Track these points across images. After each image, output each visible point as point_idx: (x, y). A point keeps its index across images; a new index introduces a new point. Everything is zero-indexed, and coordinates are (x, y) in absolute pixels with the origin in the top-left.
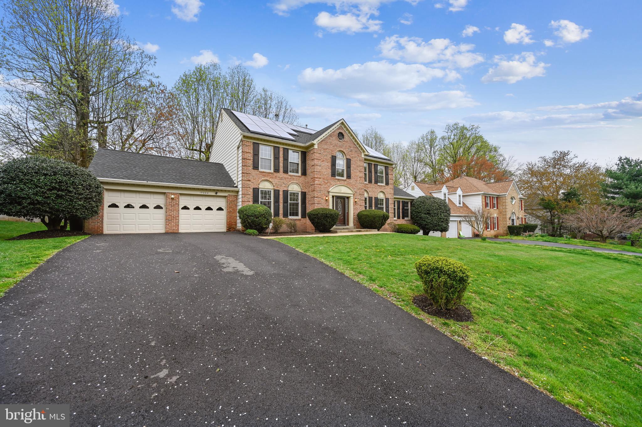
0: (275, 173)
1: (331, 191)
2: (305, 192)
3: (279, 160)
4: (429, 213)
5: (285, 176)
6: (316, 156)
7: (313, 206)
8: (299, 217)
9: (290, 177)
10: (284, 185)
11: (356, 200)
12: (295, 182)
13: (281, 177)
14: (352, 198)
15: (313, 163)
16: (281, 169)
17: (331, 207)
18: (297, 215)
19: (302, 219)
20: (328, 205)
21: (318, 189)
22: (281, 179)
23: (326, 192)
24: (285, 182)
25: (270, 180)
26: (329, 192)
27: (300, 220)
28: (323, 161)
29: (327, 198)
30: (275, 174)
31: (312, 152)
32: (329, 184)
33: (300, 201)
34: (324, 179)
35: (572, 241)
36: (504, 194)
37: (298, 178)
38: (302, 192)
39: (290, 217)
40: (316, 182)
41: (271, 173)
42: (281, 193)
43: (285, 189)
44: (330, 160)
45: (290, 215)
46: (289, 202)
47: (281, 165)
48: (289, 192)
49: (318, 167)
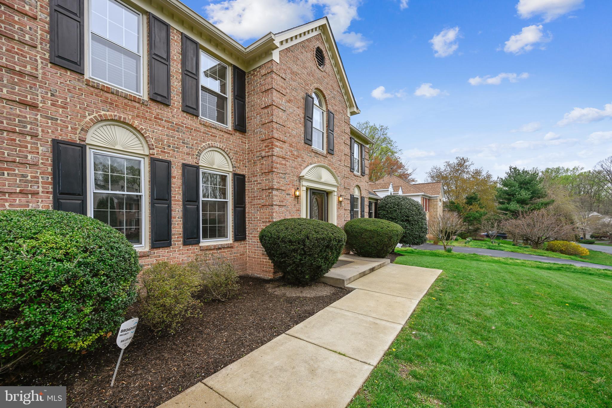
0: (153, 105)
1: (306, 177)
2: (244, 176)
3: (168, 66)
4: (408, 220)
5: (189, 121)
6: (277, 82)
7: (267, 211)
8: (229, 240)
9: (203, 129)
10: (186, 150)
11: (341, 199)
12: (218, 144)
13: (175, 121)
14: (336, 194)
15: (266, 100)
16: (176, 99)
17: (304, 214)
18: (222, 234)
19: (236, 244)
20: (299, 210)
21: (278, 168)
22: (177, 128)
23: (295, 178)
24: (189, 140)
25: (136, 123)
26: (300, 178)
27: (230, 247)
28: (289, 101)
29: (297, 193)
30: (156, 109)
31: (263, 72)
32: (299, 159)
33: (230, 198)
34: (291, 146)
35: (502, 246)
36: (435, 196)
37: (226, 135)
38: (235, 175)
39: (205, 243)
40: (276, 151)
41: (139, 101)
42: (176, 173)
43: (190, 161)
44: (302, 103)
45: (205, 237)
46: (201, 198)
47: (176, 84)
48: (201, 171)
49: (281, 113)
